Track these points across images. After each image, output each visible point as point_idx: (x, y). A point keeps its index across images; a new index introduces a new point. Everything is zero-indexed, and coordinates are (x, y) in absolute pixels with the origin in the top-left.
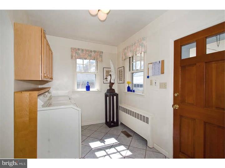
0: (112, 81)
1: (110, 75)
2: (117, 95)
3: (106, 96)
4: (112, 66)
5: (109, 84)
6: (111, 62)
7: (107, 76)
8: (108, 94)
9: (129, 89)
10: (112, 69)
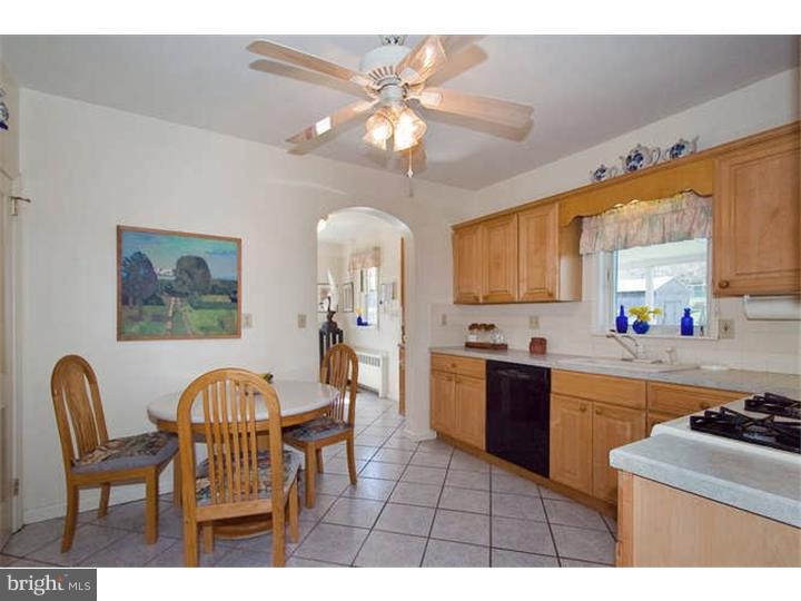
0: (332, 309)
1: (329, 298)
2: (340, 333)
3: (321, 334)
4: (331, 281)
5: (326, 315)
6: (330, 276)
7: (323, 299)
8: (325, 331)
9: (360, 322)
10: (332, 287)
